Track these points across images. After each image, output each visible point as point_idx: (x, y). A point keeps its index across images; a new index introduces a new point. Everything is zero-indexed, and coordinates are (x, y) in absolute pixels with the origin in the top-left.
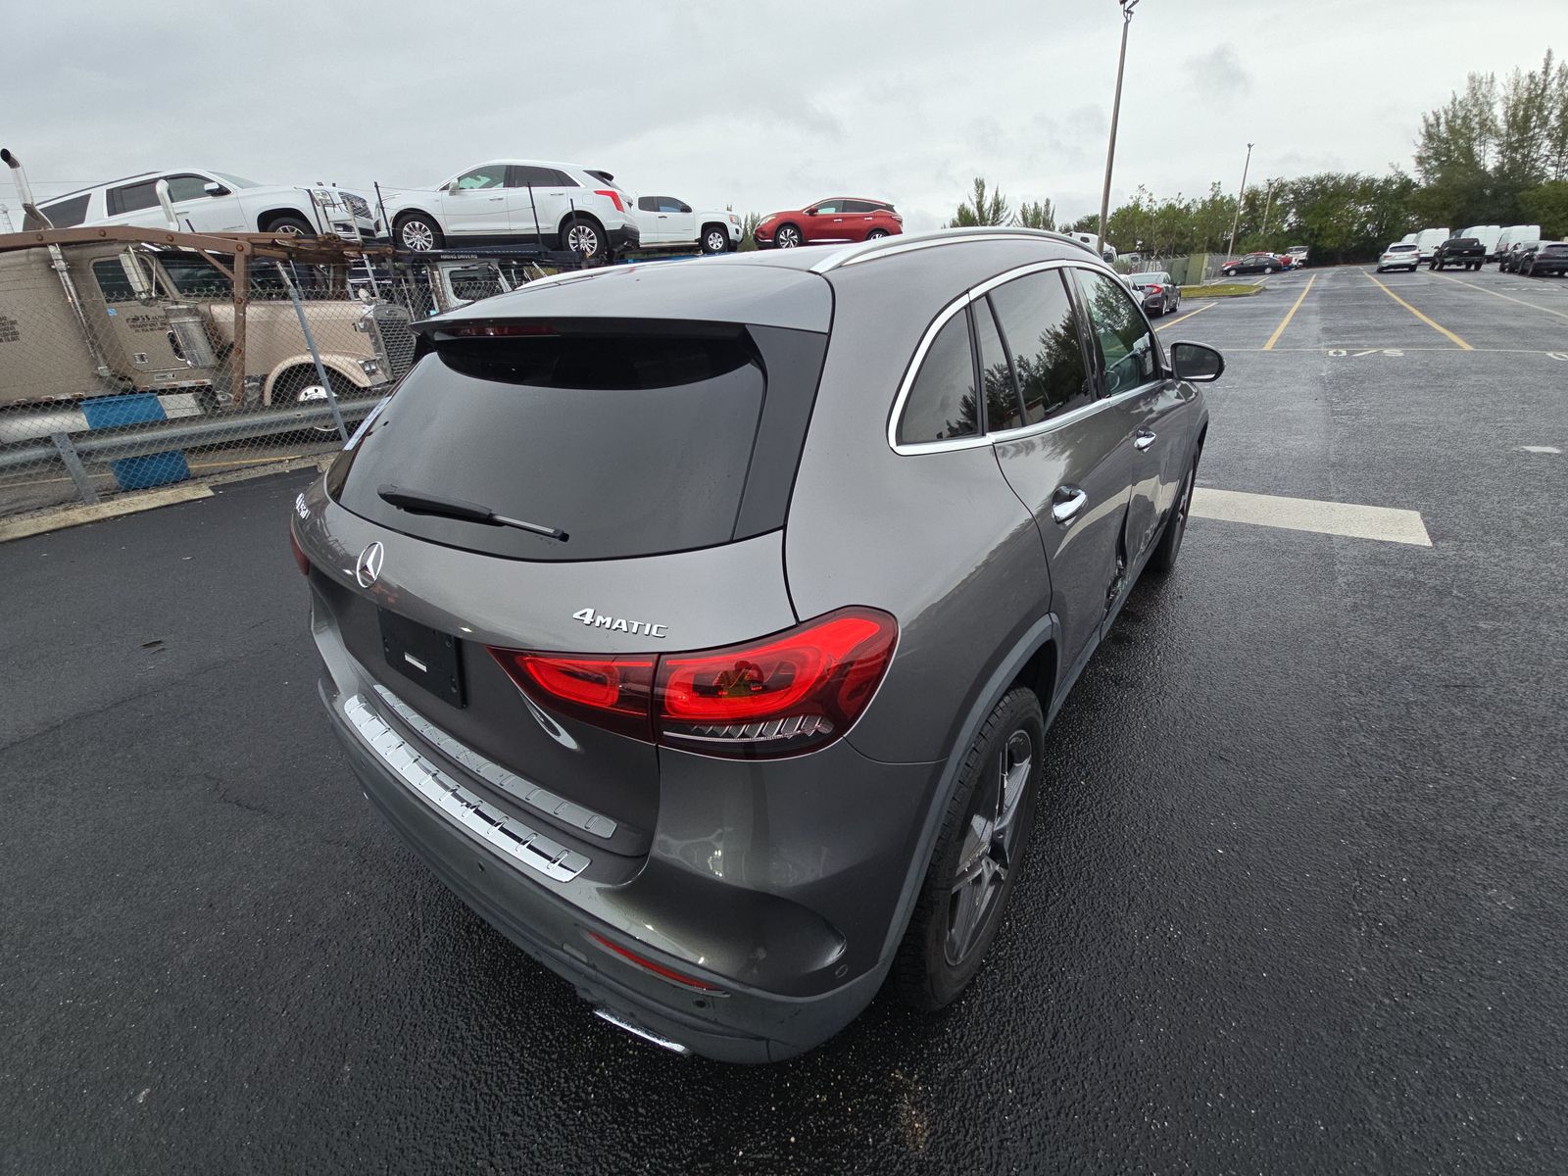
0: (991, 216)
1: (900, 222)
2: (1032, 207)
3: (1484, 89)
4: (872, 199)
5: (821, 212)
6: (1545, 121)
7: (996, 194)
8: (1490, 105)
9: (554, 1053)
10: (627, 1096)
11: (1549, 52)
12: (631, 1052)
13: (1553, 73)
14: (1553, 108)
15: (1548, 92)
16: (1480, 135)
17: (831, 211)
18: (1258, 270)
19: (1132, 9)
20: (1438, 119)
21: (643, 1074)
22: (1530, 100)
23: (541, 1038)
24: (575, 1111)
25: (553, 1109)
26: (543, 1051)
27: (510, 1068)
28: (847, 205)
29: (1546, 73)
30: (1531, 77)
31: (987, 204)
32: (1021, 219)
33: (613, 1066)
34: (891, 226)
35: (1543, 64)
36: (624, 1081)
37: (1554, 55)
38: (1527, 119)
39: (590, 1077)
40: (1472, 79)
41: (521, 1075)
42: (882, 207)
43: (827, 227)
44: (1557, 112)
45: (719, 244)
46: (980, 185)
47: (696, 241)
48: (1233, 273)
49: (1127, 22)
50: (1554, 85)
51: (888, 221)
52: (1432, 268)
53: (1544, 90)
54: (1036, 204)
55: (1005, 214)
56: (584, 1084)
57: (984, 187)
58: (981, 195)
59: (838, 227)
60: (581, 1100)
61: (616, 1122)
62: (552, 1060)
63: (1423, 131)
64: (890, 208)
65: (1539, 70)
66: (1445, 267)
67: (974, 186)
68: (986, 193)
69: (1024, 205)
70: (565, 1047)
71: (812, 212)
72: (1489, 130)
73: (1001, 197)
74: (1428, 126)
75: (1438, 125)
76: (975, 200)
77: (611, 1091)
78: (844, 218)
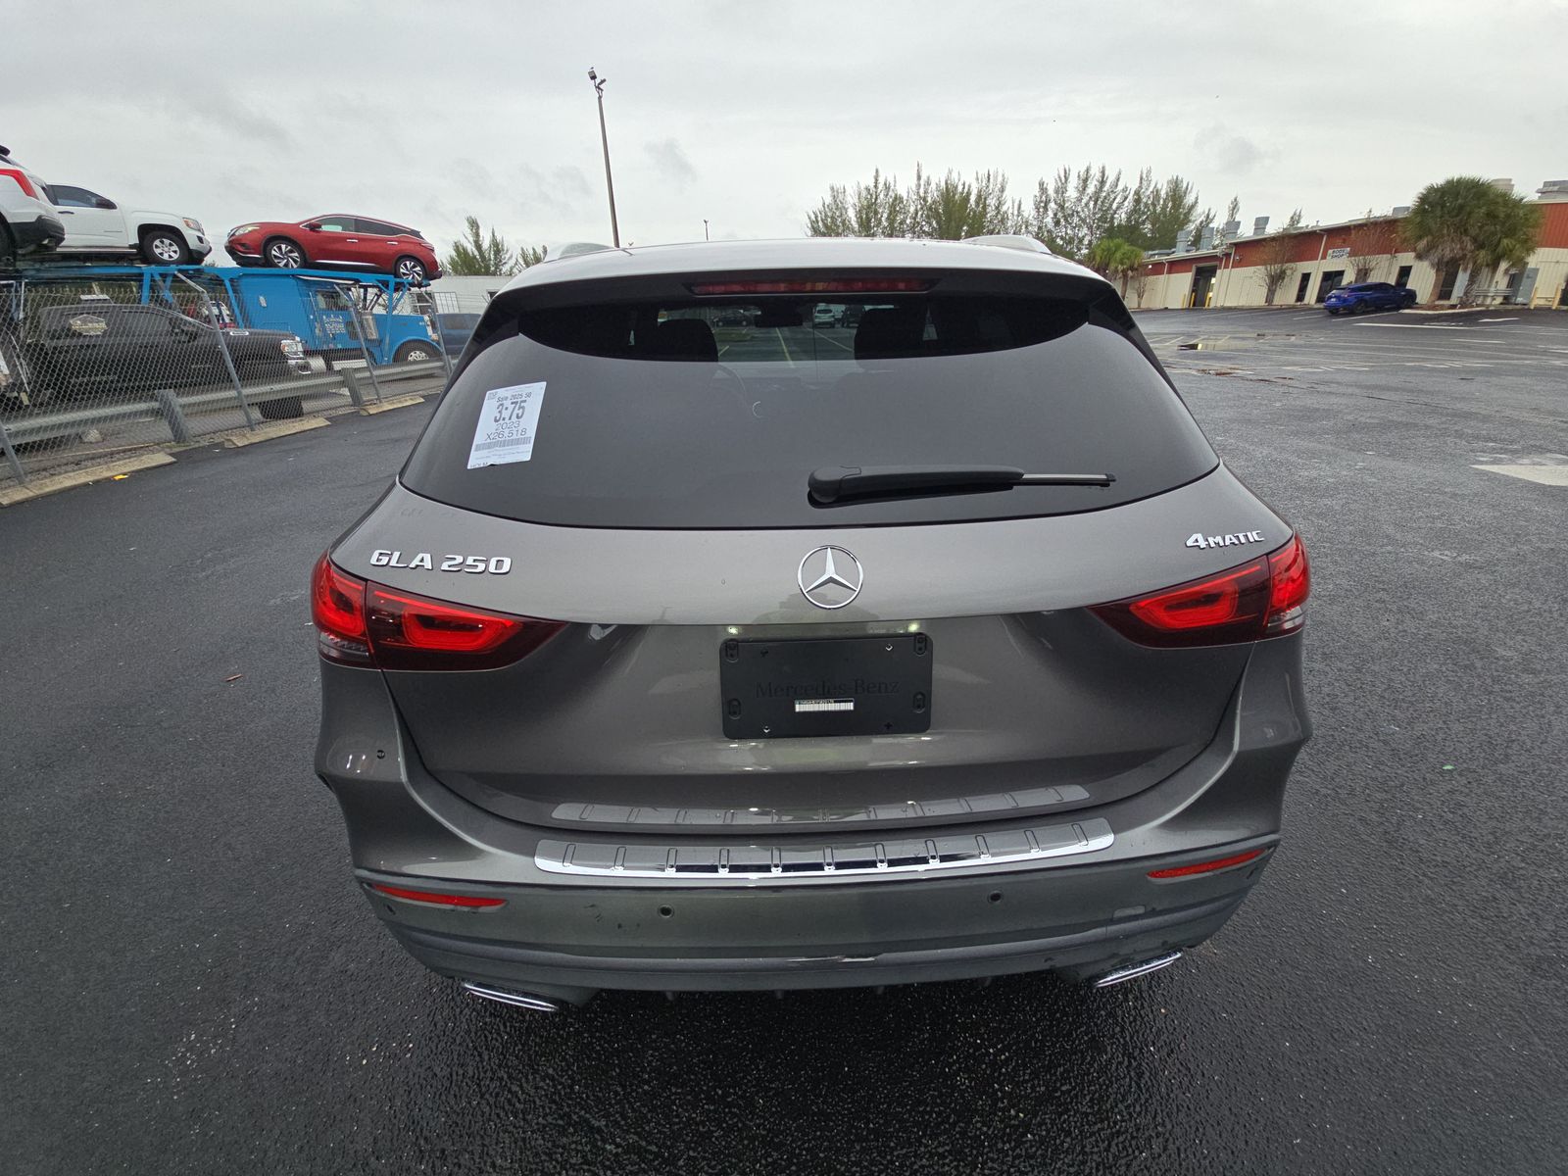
0: (492, 257)
1: (433, 250)
2: (531, 252)
3: (841, 197)
4: (392, 222)
5: (325, 228)
6: (879, 222)
7: (493, 235)
8: (846, 210)
9: (949, 1117)
10: (1043, 1089)
11: (877, 171)
12: (1003, 1057)
13: (881, 186)
14: (883, 212)
15: (879, 201)
16: (844, 231)
17: (338, 229)
18: (737, 323)
19: (601, 86)
20: (816, 217)
21: (1032, 1064)
22: (869, 207)
23: (923, 1117)
24: (1024, 1139)
25: (1007, 1155)
26: (938, 1125)
27: (931, 1166)
28: (361, 224)
29: (876, 187)
30: (868, 189)
31: (486, 244)
32: (522, 263)
33: (1004, 1080)
34: (421, 253)
35: (874, 180)
36: (1027, 1082)
37: (880, 173)
38: (869, 220)
39: (1000, 1105)
40: (832, 189)
41: (947, 1161)
42: (405, 232)
43: (339, 246)
44: (885, 215)
45: (172, 254)
46: (474, 225)
47: (131, 247)
48: (721, 324)
49: (600, 97)
50: (882, 196)
51: (418, 248)
52: (843, 326)
53: (876, 199)
54: (534, 249)
55: (507, 256)
56: (1003, 1113)
57: (478, 227)
58: (477, 235)
59: (353, 249)
60: (1018, 1126)
61: (1061, 1114)
62: (955, 1124)
63: (810, 225)
64: (416, 234)
65: (872, 185)
66: (851, 325)
67: (467, 224)
68: (482, 232)
69: (522, 249)
70: (951, 1103)
71: (314, 227)
72: (848, 227)
73: (499, 239)
74: (812, 222)
75: (818, 222)
76: (471, 239)
77: (1027, 1097)
78: (360, 240)
